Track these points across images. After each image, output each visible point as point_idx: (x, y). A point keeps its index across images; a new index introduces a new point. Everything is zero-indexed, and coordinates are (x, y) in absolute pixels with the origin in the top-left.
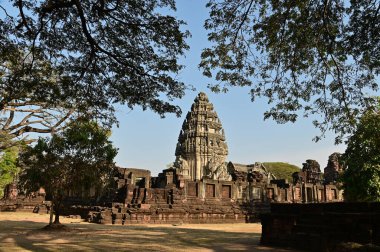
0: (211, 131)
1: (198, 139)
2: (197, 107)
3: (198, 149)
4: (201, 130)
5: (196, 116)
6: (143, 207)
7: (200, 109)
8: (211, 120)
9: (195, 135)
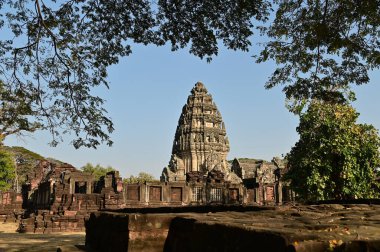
0: (209, 125)
1: (193, 136)
2: (193, 99)
3: (193, 146)
4: (197, 125)
5: (191, 109)
6: (68, 214)
7: (196, 101)
8: (208, 112)
9: (189, 131)
